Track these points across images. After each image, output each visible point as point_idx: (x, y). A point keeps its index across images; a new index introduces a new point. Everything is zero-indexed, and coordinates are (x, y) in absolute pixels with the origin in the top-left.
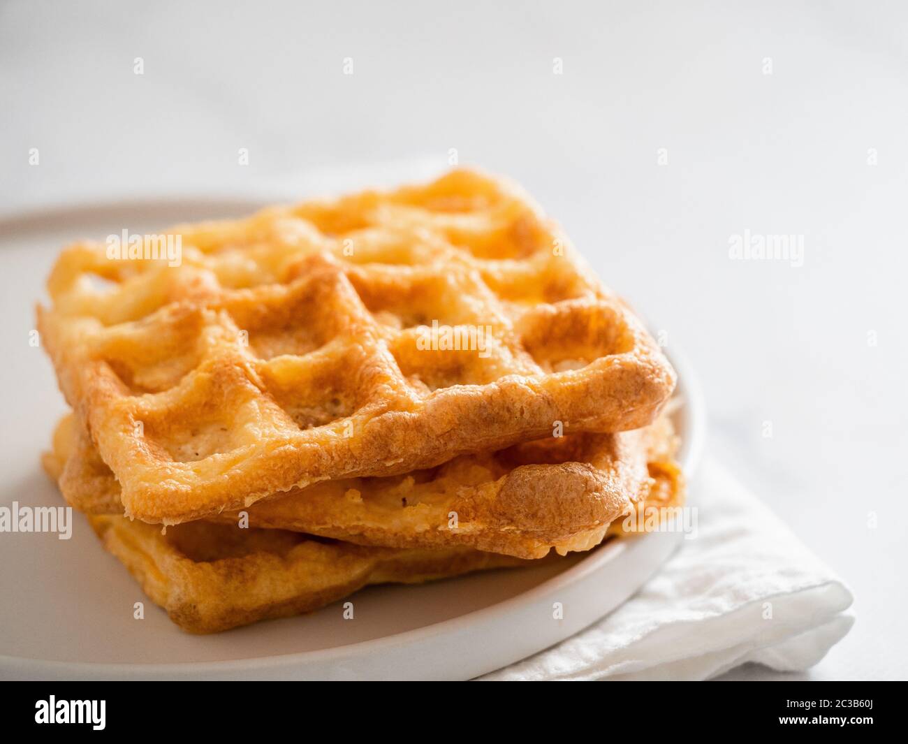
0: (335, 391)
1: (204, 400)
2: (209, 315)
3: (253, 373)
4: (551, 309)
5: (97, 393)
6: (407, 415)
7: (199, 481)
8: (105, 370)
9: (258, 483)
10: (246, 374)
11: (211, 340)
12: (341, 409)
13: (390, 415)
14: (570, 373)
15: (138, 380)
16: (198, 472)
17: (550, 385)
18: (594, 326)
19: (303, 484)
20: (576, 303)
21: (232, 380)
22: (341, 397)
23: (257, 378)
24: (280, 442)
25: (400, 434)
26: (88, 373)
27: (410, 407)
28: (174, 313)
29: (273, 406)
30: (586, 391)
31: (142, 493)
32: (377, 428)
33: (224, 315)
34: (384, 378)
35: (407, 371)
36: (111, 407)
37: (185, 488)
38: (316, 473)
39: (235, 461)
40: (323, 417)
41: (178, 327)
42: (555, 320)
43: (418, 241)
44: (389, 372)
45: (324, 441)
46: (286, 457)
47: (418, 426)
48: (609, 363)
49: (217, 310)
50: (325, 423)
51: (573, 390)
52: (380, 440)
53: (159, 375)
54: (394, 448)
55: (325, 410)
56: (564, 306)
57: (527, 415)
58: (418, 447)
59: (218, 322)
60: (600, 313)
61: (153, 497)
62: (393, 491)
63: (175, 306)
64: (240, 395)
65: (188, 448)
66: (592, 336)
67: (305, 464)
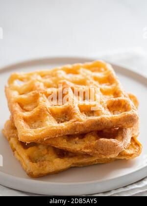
0: (66, 114)
1: (38, 114)
2: (41, 94)
3: (48, 110)
4: (114, 99)
5: (15, 111)
6: (80, 123)
7: (35, 134)
8: (18, 105)
9: (47, 135)
10: (47, 110)
11: (40, 101)
12: (67, 119)
13: (77, 122)
14: (116, 115)
15: (24, 108)
16: (35, 132)
17: (112, 118)
18: (123, 103)
19: (57, 136)
20: (120, 98)
21: (44, 111)
22: (67, 116)
23: (49, 111)
24: (53, 127)
25: (78, 127)
26: (14, 106)
27: (81, 121)
28: (33, 93)
29: (52, 118)
30: (120, 120)
31: (22, 135)
32: (74, 125)
33: (44, 95)
34: (76, 114)
35: (82, 111)
36: (18, 114)
37: (31, 135)
38: (60, 134)
39: (43, 130)
40: (63, 120)
41: (34, 96)
42: (115, 102)
43: (88, 79)
44: (77, 112)
45: (62, 127)
46: (54, 130)
47: (82, 125)
48: (125, 114)
49: (42, 93)
50: (63, 122)
51: (117, 119)
52: (74, 128)
53: (29, 107)
54: (77, 130)
55: (63, 119)
56: (117, 99)
57: (106, 124)
58: (82, 130)
59: (42, 96)
60: (124, 101)
61: (24, 137)
62: (74, 140)
63: (34, 92)
64: (45, 115)
65: (33, 125)
66: (122, 106)
67: (57, 132)
